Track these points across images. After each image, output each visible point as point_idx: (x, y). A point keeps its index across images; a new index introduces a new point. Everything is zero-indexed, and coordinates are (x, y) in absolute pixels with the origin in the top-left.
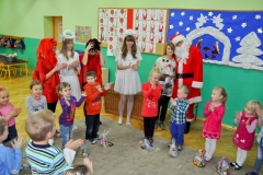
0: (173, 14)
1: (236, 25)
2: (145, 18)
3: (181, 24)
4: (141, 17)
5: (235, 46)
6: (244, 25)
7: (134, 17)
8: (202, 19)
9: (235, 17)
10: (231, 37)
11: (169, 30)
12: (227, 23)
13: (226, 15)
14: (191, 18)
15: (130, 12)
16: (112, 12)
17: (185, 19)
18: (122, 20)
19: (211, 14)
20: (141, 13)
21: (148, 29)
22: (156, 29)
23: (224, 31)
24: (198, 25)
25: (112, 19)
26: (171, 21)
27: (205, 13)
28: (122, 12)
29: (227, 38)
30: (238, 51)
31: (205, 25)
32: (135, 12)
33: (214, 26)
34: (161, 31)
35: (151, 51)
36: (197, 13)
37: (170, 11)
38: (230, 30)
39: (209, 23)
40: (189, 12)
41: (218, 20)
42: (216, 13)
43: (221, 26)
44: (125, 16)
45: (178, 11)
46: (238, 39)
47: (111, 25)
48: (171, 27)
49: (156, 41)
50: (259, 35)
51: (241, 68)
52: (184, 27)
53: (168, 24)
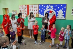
0: (40, 6)
1: (56, 8)
2: (32, 7)
3: (42, 8)
4: (31, 7)
5: (57, 13)
6: (58, 8)
7: (29, 7)
8: (48, 7)
9: (56, 6)
10: (56, 11)
11: (39, 10)
12: (54, 7)
13: (54, 5)
14: (45, 7)
15: (28, 6)
16: (23, 6)
17: (43, 7)
18: (26, 8)
19: (50, 5)
20: (31, 6)
21: (33, 10)
22: (36, 10)
23: (54, 9)
24: (47, 8)
25: (23, 8)
27: (48, 5)
28: (26, 6)
30: (58, 14)
31: (49, 8)
32: (29, 6)
33: (51, 8)
36: (46, 5)
37: (39, 5)
39: (50, 8)
40: (44, 5)
42: (51, 5)
43: (53, 8)
44: (26, 7)
45: (41, 5)
46: (57, 11)
47: (23, 10)
48: (40, 9)
49: (36, 13)
50: (62, 10)
51: (59, 19)
52: (43, 9)
53: (39, 9)
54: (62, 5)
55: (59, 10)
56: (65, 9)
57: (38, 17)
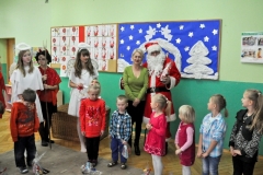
0: (122, 29)
1: (183, 35)
2: (96, 34)
3: (131, 38)
4: (92, 34)
5: (185, 56)
6: (191, 34)
7: (86, 35)
8: (151, 32)
9: (182, 28)
10: (181, 47)
11: (120, 46)
12: (175, 34)
13: (173, 26)
14: (141, 31)
15: (82, 29)
16: (64, 31)
17: (134, 33)
18: (74, 38)
19: (159, 26)
20: (93, 29)
21: (100, 46)
22: (108, 46)
23: (173, 42)
24: (147, 38)
25: (64, 38)
26: (121, 35)
27: (154, 25)
28: (74, 30)
29: (176, 49)
30: (188, 61)
31: (154, 38)
32: (86, 28)
33: (163, 37)
34: (112, 47)
35: (104, 68)
36: (145, 26)
37: (120, 25)
38: (178, 41)
39: (159, 35)
40: (138, 25)
41: (166, 32)
42: (163, 24)
43: (170, 37)
44: (77, 34)
45: (127, 25)
46: (187, 49)
47: (63, 44)
48: (122, 42)
49: (108, 58)
50: (206, 44)
51: (193, 79)
52: (134, 41)
53: (119, 39)
54: (202, 26)
55: (191, 43)
56: (215, 41)
57: (117, 73)
